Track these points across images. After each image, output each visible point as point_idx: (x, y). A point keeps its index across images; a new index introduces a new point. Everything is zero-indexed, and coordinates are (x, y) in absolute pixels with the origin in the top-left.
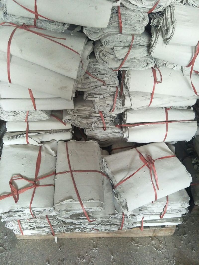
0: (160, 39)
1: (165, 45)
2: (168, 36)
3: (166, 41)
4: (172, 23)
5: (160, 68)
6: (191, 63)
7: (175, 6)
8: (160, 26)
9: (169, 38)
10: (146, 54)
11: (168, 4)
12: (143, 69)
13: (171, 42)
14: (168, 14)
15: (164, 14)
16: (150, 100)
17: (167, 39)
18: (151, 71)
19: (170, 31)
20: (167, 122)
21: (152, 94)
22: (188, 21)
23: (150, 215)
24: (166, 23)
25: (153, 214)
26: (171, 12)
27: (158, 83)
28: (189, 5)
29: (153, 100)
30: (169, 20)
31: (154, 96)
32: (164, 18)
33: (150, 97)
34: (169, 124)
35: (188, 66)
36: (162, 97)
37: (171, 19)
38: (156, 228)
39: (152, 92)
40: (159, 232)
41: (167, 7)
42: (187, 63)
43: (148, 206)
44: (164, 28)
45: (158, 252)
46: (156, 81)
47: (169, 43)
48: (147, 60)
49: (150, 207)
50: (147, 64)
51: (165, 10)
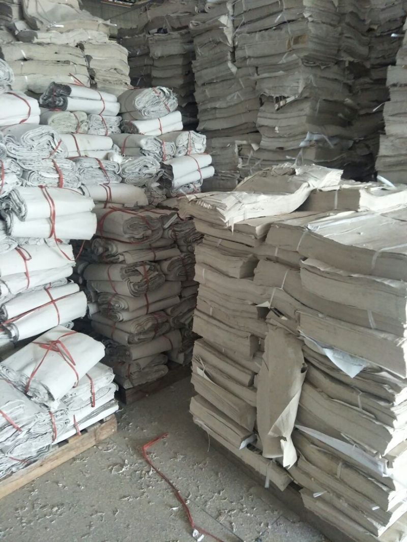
0: (15, 218)
1: (23, 223)
2: (23, 214)
3: (22, 219)
4: (22, 203)
5: (23, 247)
6: (52, 232)
7: (18, 189)
8: (11, 208)
9: (24, 216)
10: (5, 236)
11: (11, 189)
12: (7, 251)
13: (27, 217)
14: (15, 197)
15: (11, 198)
16: (27, 280)
17: (22, 217)
18: (16, 252)
19: (23, 209)
20: (53, 301)
21: (26, 274)
22: (34, 199)
23: (80, 409)
24: (16, 204)
25: (83, 406)
26: (16, 194)
27: (28, 260)
28: (29, 186)
29: (30, 279)
30: (18, 201)
31: (29, 275)
32: (12, 200)
33: (25, 277)
34: (56, 302)
35: (51, 236)
36: (37, 273)
37: (20, 200)
38: (95, 427)
39: (25, 271)
40: (100, 433)
41: (11, 191)
42: (48, 234)
43: (74, 395)
44: (16, 208)
45: (109, 453)
46: (25, 259)
47: (26, 219)
48: (8, 242)
49: (76, 396)
50: (10, 245)
51: (10, 194)
